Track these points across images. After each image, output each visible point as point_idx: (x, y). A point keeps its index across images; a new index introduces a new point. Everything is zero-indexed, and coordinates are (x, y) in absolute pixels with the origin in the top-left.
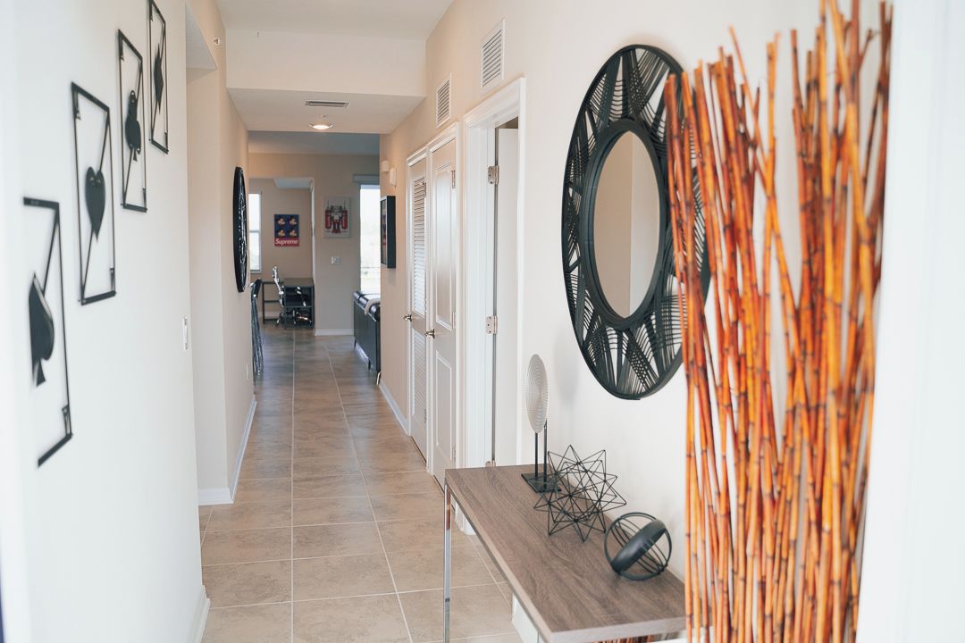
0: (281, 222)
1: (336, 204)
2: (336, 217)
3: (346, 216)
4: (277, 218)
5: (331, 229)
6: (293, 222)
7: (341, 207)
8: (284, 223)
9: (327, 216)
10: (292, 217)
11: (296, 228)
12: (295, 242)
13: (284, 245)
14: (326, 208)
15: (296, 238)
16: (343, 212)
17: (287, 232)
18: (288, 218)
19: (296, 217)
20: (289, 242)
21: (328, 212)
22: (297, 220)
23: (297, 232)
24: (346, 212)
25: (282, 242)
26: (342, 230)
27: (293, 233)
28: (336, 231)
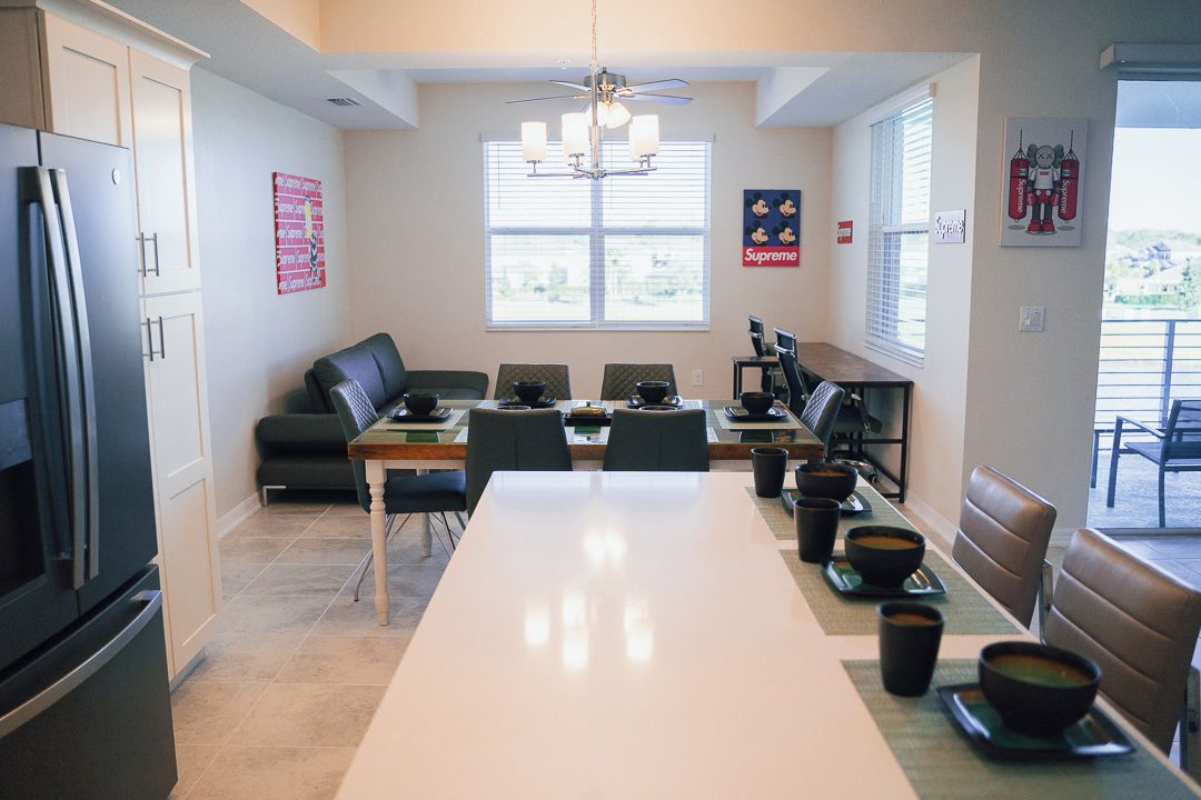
0: (760, 208)
1: (1046, 139)
2: (1044, 183)
3: (1074, 178)
4: (751, 197)
5: (1026, 221)
6: (787, 208)
7: (1059, 151)
8: (766, 210)
9: (1014, 178)
10: (785, 195)
11: (794, 222)
12: (791, 256)
13: (765, 264)
14: (1013, 154)
15: (794, 246)
16: (1064, 165)
17: (774, 233)
18: (776, 198)
19: (795, 196)
20: (777, 256)
21: (1020, 166)
22: (797, 205)
23: (797, 233)
24: (1074, 165)
25: (761, 257)
26: (1057, 221)
27: (786, 236)
28: (1041, 226)
